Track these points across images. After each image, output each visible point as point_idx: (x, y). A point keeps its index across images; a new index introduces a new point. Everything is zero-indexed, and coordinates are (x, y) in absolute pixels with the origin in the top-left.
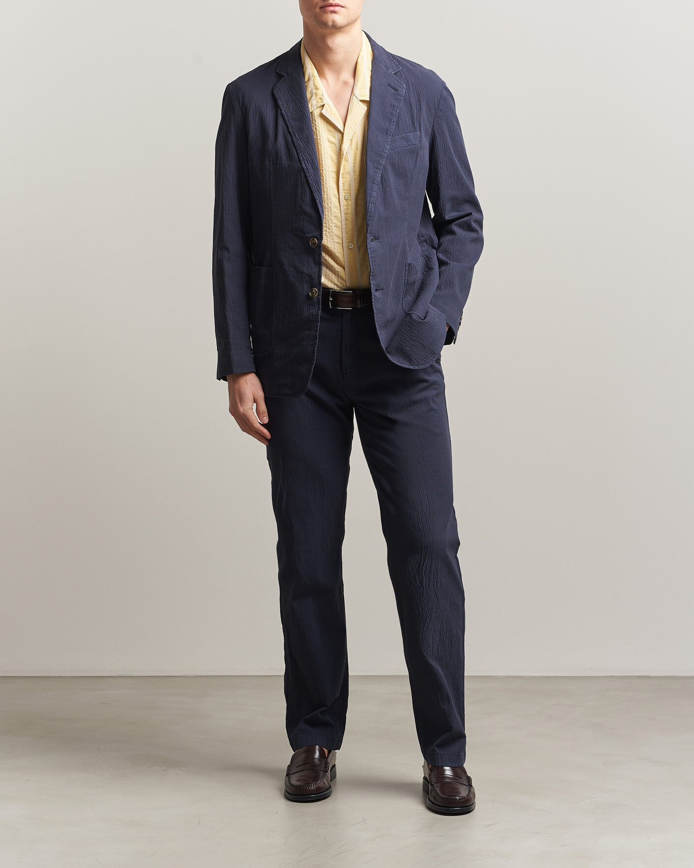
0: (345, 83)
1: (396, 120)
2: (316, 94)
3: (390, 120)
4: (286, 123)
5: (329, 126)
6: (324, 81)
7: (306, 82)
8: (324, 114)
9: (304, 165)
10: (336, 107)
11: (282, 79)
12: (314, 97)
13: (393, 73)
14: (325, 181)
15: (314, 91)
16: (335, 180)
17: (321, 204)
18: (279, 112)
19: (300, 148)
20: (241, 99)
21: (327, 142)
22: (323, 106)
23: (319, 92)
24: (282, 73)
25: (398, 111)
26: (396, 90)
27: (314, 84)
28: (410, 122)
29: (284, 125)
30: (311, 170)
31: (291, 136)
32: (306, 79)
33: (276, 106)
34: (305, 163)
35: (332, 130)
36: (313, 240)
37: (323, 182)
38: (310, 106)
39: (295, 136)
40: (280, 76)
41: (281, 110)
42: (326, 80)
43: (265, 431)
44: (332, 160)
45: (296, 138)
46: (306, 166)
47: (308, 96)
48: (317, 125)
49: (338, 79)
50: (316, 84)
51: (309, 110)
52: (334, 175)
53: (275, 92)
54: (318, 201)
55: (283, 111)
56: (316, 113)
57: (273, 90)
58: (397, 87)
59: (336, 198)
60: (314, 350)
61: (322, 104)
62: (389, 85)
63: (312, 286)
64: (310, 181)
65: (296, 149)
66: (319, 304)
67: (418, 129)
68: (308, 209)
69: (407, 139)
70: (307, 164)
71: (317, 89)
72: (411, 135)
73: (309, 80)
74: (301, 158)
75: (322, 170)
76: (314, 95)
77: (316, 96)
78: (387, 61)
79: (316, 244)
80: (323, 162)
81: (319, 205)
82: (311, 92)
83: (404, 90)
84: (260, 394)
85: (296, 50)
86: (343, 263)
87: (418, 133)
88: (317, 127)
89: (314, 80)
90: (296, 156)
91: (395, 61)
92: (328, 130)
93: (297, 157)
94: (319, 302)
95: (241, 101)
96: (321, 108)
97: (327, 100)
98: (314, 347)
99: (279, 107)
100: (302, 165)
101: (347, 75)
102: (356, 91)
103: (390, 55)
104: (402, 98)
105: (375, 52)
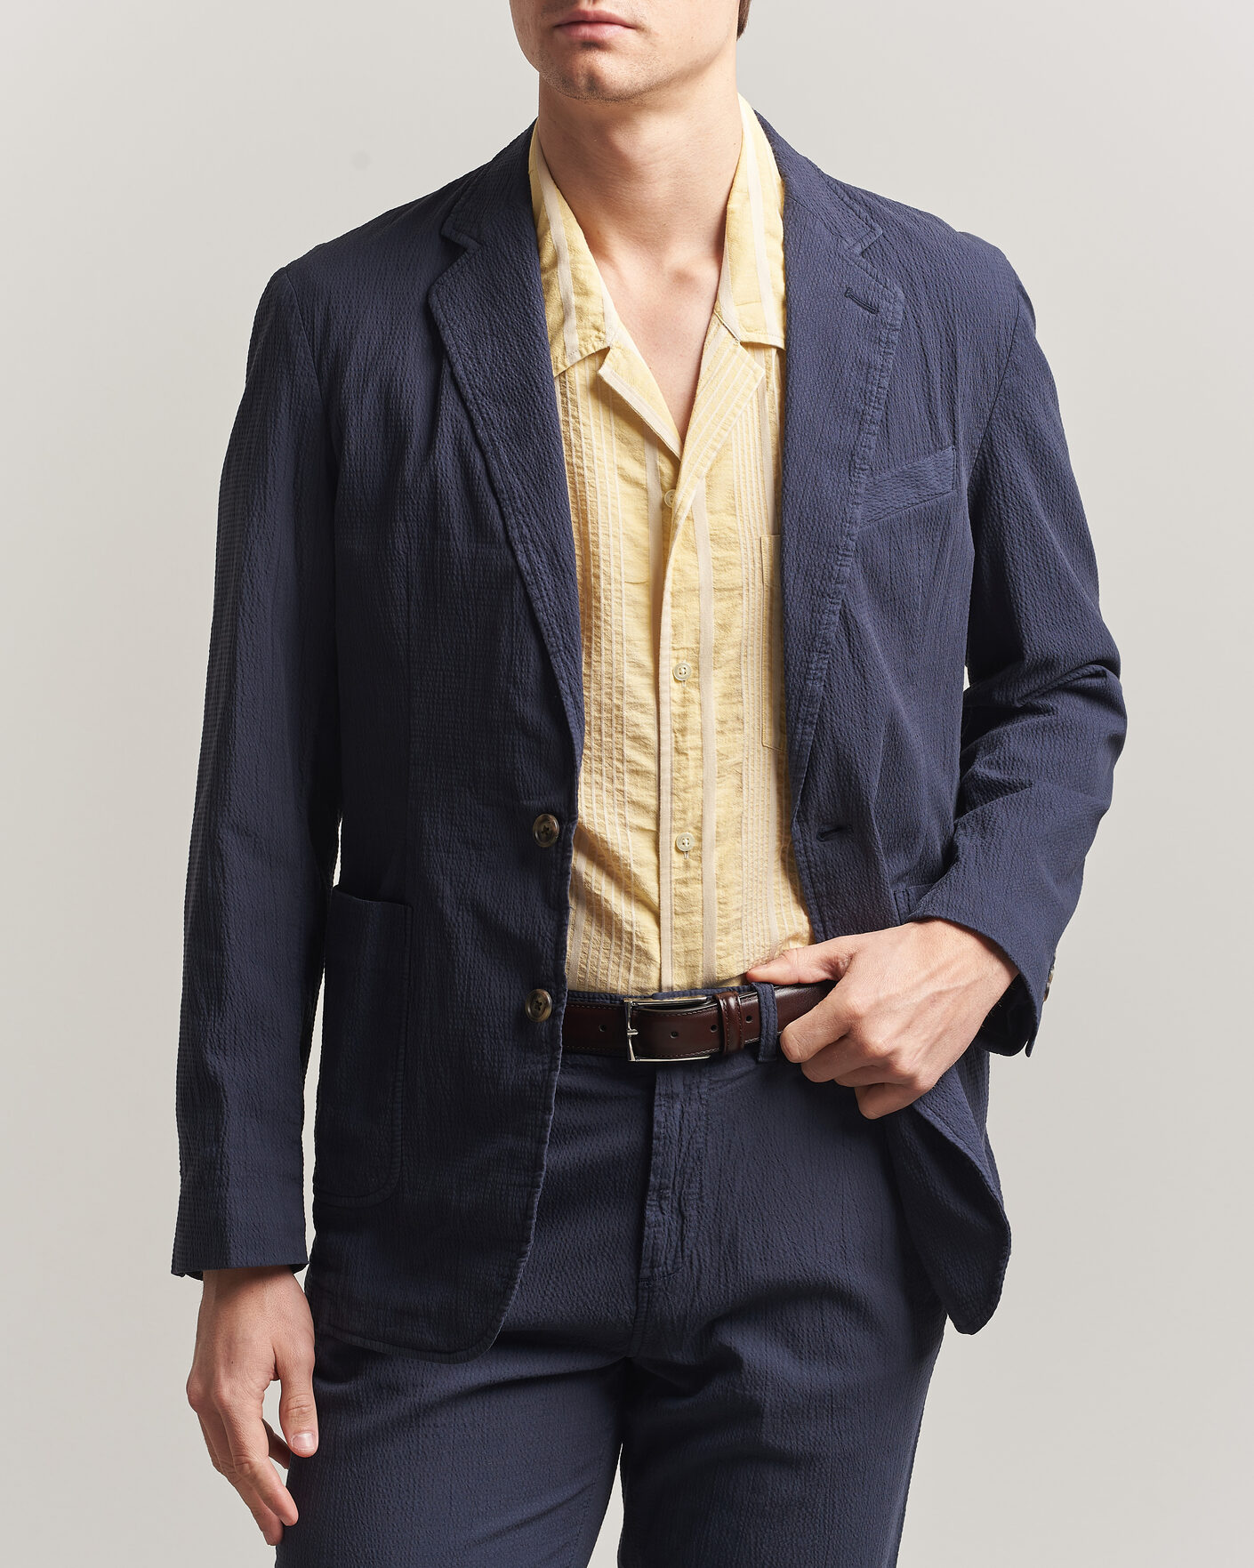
0: (682, 279)
1: (879, 415)
2: (580, 309)
3: (861, 418)
4: (468, 412)
5: (622, 423)
6: (609, 271)
7: (544, 271)
8: (606, 379)
9: (522, 559)
10: (648, 362)
11: (462, 260)
12: (573, 321)
13: (858, 250)
14: (603, 615)
15: (574, 300)
16: (644, 612)
17: (574, 698)
18: (446, 370)
19: (512, 499)
20: (318, 323)
21: (617, 478)
22: (603, 353)
23: (591, 305)
24: (463, 239)
25: (885, 383)
26: (874, 310)
27: (575, 278)
28: (924, 416)
29: (460, 414)
30: (547, 578)
31: (483, 454)
32: (547, 258)
33: (437, 351)
34: (526, 550)
35: (635, 437)
36: (546, 819)
37: (598, 618)
38: (556, 352)
39: (497, 455)
40: (452, 250)
41: (451, 366)
42: (614, 266)
43: (277, 1475)
44: (631, 540)
45: (500, 463)
46: (529, 561)
47: (552, 316)
48: (582, 418)
49: (659, 264)
50: (582, 276)
51: (549, 367)
52: (641, 596)
53: (434, 300)
54: (564, 687)
55: (459, 369)
56: (580, 377)
57: (427, 296)
58: (873, 298)
59: (647, 675)
60: (529, 1207)
61: (600, 346)
62: (849, 294)
63: (535, 984)
64: (541, 615)
65: (498, 503)
66: (555, 1049)
67: (948, 439)
68: (531, 711)
69: (914, 480)
70: (534, 556)
71: (584, 292)
72: (928, 463)
73: (555, 262)
74: (515, 534)
75: (598, 577)
76: (574, 313)
77: (580, 319)
78: (833, 209)
79: (552, 833)
80: (602, 548)
81: (568, 702)
82: (565, 308)
83: (899, 308)
84: (302, 1352)
85: (513, 159)
86: (656, 899)
87: (949, 452)
88: (582, 428)
89: (573, 262)
90: (498, 521)
91: (857, 207)
92: (621, 438)
93: (500, 528)
94: (554, 1039)
95: (318, 332)
96: (598, 359)
97: (619, 336)
98: (531, 1195)
99: (447, 352)
100: (514, 556)
101: (689, 252)
102: (728, 307)
103: (840, 191)
104: (895, 337)
105: (793, 179)
